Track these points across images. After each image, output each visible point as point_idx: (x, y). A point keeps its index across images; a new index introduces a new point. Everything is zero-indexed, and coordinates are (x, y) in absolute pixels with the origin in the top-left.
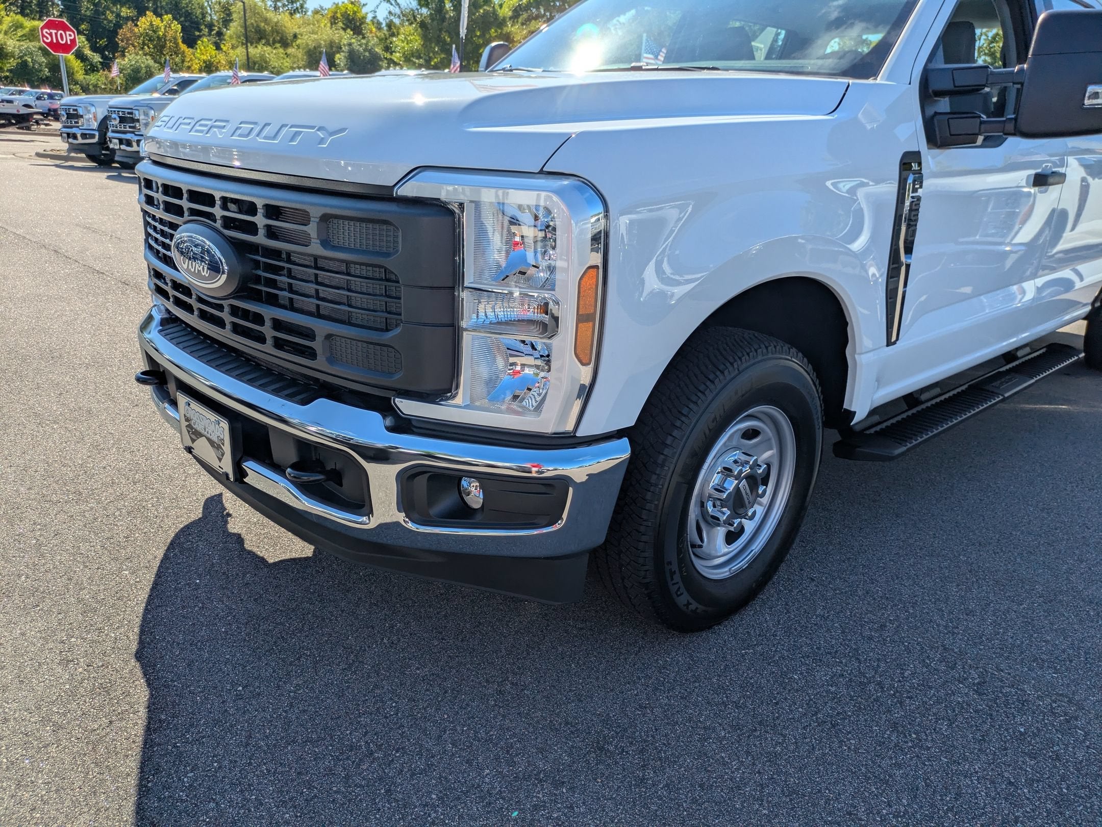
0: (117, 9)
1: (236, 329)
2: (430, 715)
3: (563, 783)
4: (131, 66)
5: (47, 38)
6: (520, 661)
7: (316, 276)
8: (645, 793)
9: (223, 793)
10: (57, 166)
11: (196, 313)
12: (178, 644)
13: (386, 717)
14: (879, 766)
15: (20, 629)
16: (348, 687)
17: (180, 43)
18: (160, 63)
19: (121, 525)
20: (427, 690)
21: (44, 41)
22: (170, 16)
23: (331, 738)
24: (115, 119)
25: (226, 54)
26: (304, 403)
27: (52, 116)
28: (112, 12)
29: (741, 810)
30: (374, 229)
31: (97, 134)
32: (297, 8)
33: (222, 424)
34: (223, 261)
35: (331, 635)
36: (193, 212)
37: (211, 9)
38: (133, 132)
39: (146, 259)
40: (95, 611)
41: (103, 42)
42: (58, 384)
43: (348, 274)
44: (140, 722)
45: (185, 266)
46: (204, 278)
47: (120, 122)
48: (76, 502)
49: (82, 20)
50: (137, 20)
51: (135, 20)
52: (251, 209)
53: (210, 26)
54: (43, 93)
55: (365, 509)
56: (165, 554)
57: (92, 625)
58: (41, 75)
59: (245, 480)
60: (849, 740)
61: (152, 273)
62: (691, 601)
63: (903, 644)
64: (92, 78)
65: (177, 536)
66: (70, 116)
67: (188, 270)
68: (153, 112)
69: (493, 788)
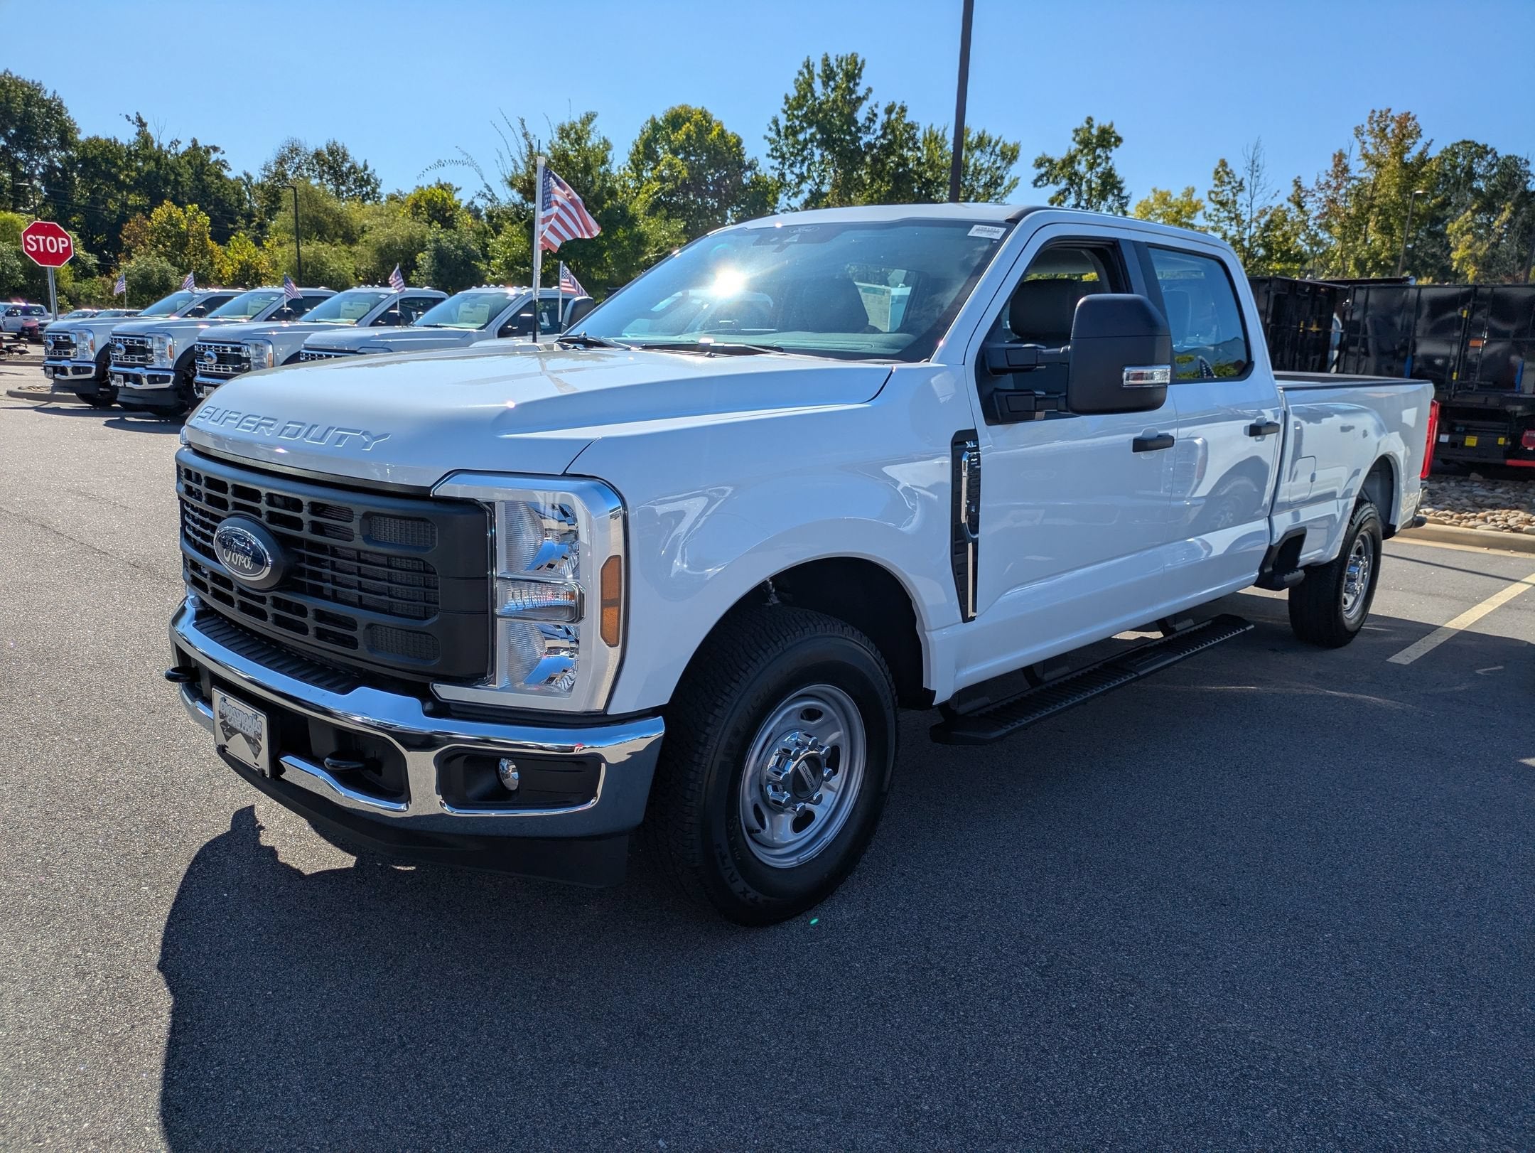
0: (123, 196)
1: (279, 621)
2: (468, 1010)
3: (596, 1063)
4: (139, 270)
5: (32, 246)
6: (570, 960)
7: (359, 568)
8: (678, 1069)
9: (250, 1082)
10: (37, 409)
11: (236, 605)
12: (204, 955)
13: (422, 1014)
14: (918, 1040)
15: (31, 946)
16: (384, 989)
17: (208, 240)
18: (181, 266)
19: (138, 841)
20: (468, 989)
21: (27, 250)
22: (196, 206)
23: (364, 1033)
24: (120, 349)
25: (271, 253)
26: (344, 691)
27: (26, 336)
28: (116, 200)
29: (770, 1079)
30: (413, 526)
31: (94, 367)
32: (367, 193)
33: (260, 718)
34: (267, 553)
35: (369, 942)
36: (237, 506)
37: (250, 195)
38: (143, 366)
39: (182, 548)
40: (113, 927)
41: (100, 239)
42: (56, 690)
43: (390, 567)
44: (163, 1026)
45: (228, 559)
46: (247, 571)
47: (127, 353)
48: (86, 819)
49: (74, 212)
50: (151, 210)
51: (147, 212)
52: (297, 505)
53: (249, 216)
54: (16, 308)
55: (404, 797)
56: (188, 870)
57: (109, 940)
58: (13, 282)
59: (283, 776)
60: (895, 1018)
61: (189, 564)
62: (749, 888)
63: (980, 932)
64: (84, 286)
65: (203, 851)
66: (58, 345)
67: (230, 563)
68: (171, 339)
69: (525, 1069)
